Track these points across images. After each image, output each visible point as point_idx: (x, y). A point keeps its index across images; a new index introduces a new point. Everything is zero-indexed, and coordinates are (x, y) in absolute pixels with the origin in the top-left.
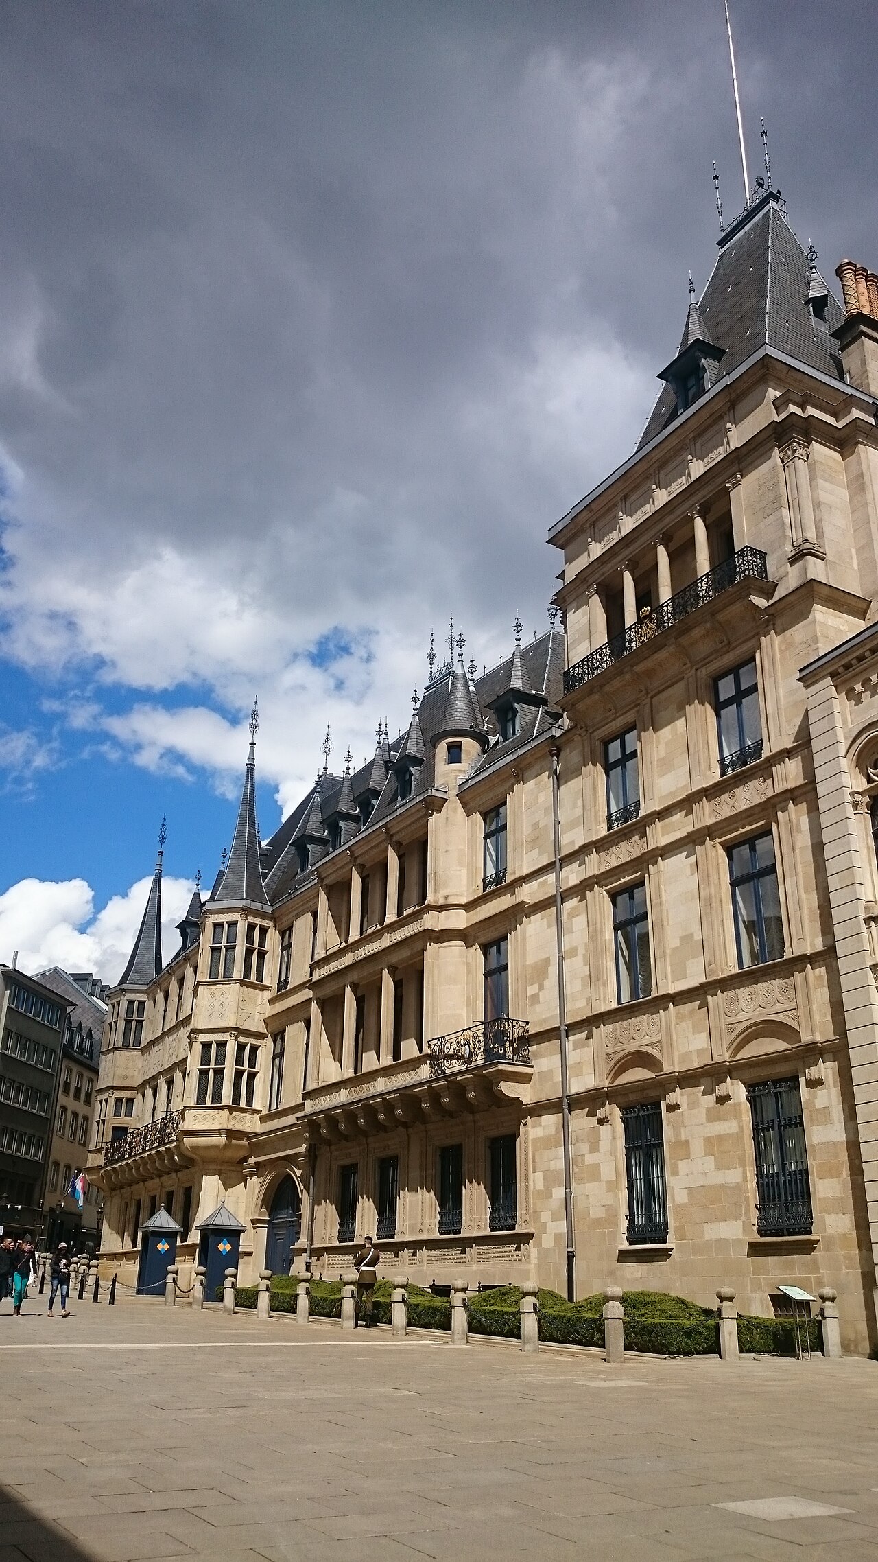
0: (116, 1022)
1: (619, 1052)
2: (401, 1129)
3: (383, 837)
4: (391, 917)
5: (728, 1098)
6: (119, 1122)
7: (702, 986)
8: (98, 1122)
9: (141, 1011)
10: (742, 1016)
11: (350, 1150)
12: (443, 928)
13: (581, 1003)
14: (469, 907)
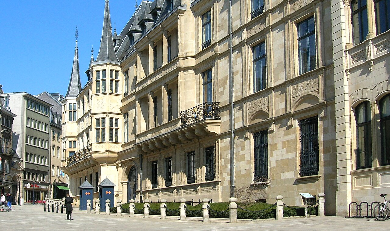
0: (66, 112)
1: (253, 111)
2: (172, 147)
3: (160, 29)
4: (165, 63)
5: (291, 126)
6: (71, 150)
7: (285, 83)
8: (63, 150)
9: (75, 107)
10: (299, 94)
11: (154, 156)
12: (185, 66)
13: (240, 94)
14: (196, 57)
